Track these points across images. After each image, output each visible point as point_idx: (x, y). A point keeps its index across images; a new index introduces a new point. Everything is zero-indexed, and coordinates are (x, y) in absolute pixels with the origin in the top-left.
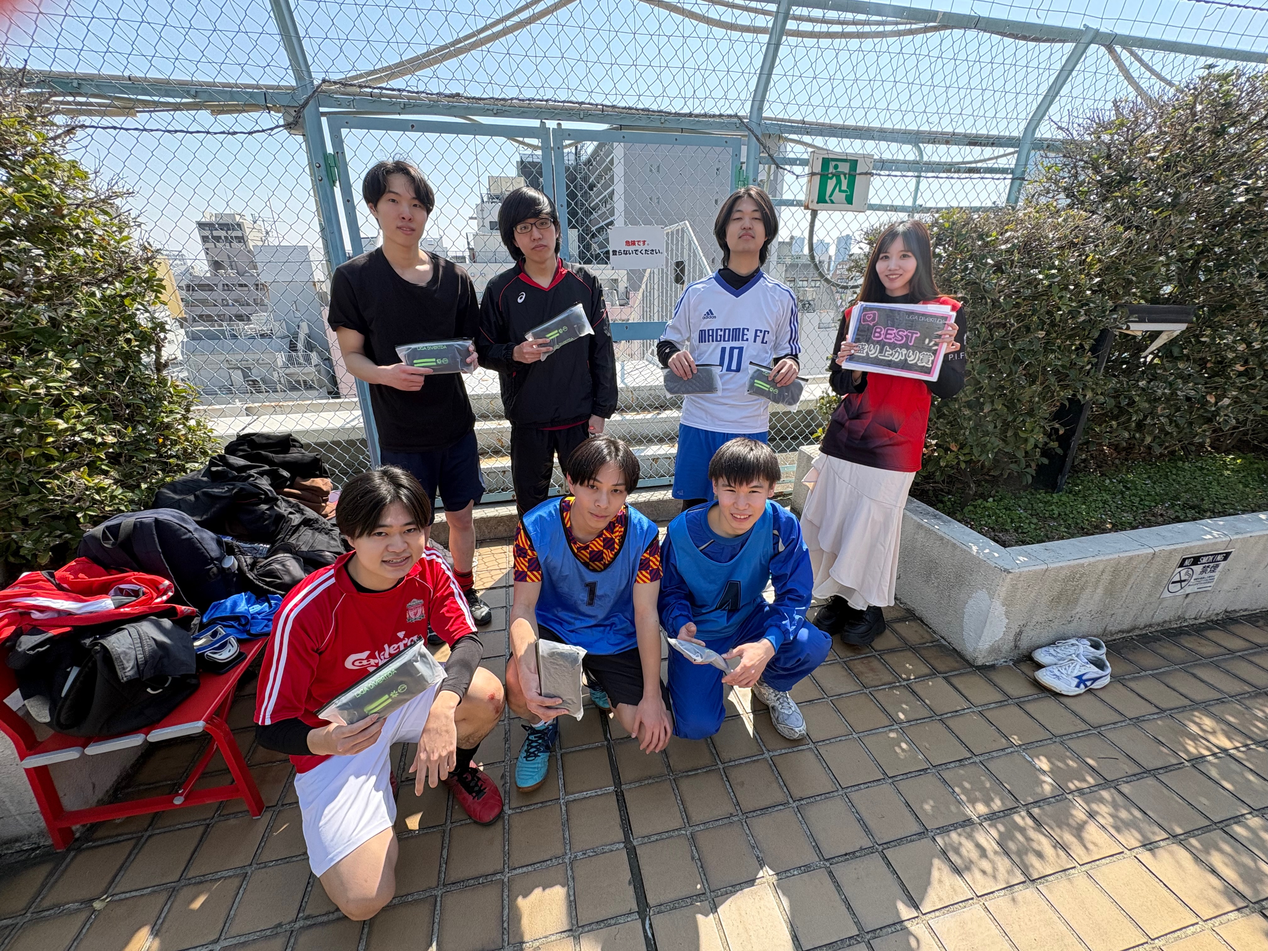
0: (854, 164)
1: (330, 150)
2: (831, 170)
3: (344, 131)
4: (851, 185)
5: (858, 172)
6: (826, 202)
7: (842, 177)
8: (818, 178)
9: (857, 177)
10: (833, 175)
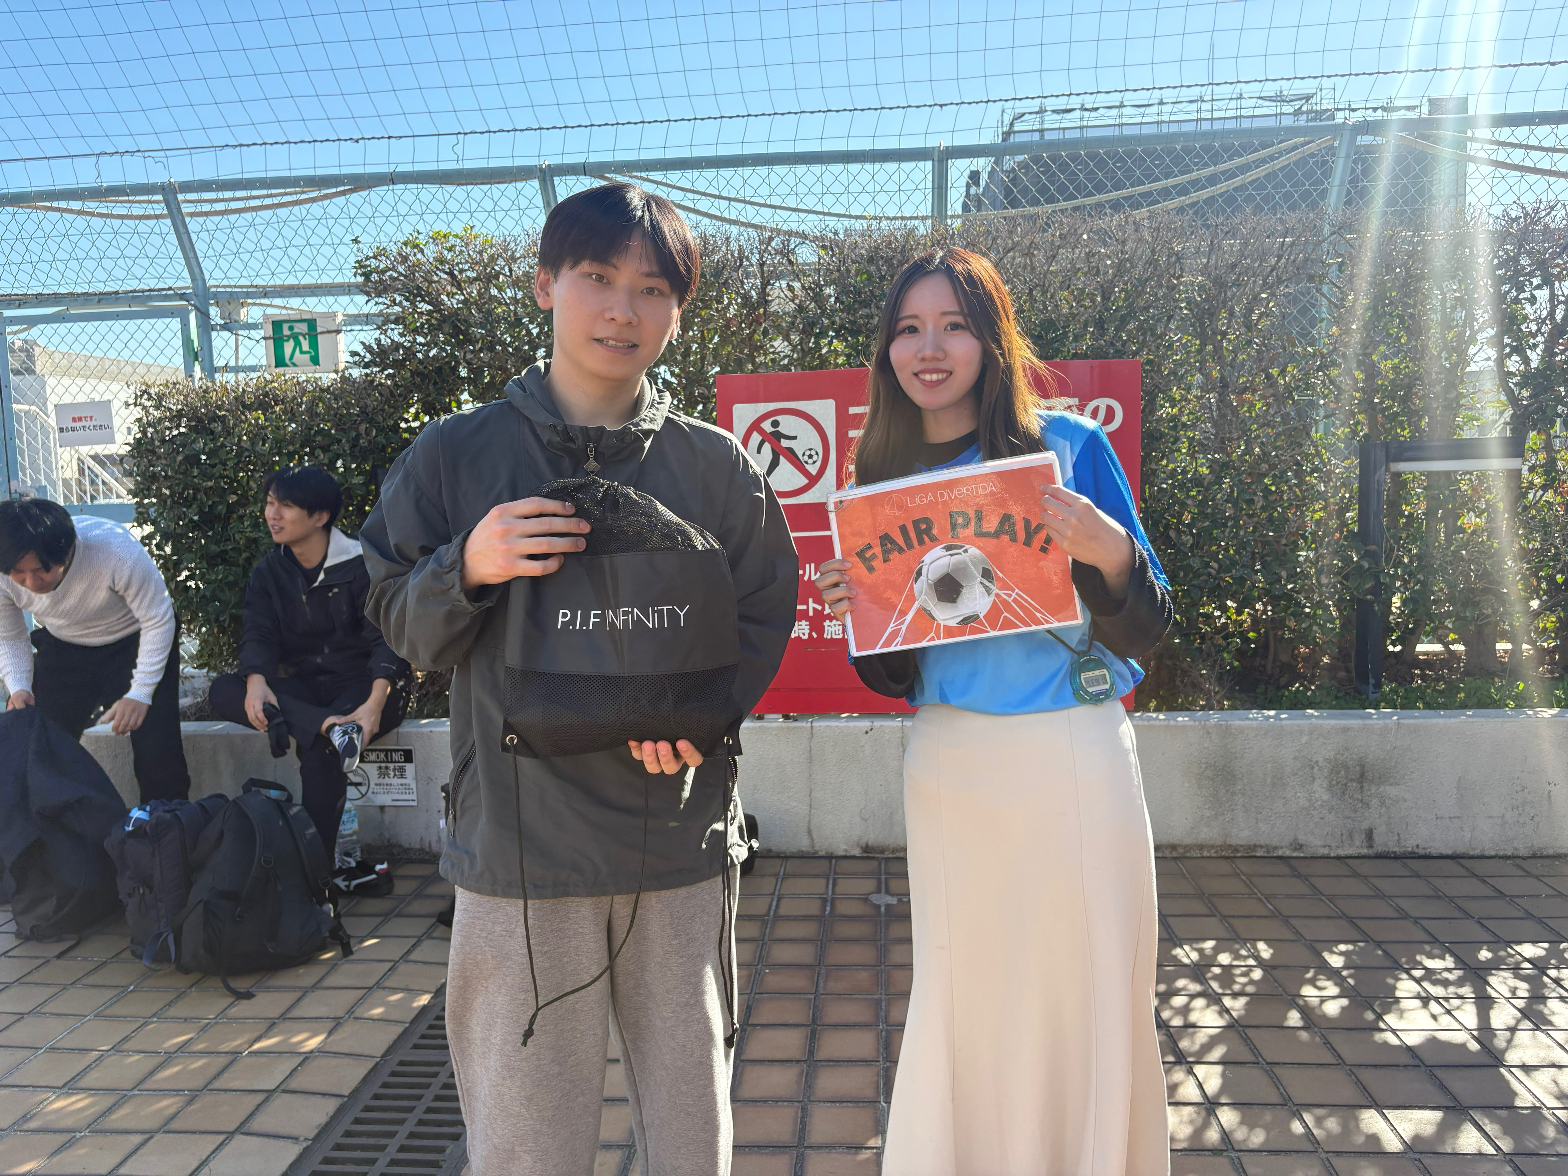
0: (312, 323)
2: (286, 332)
4: (314, 345)
5: (319, 330)
6: (287, 366)
7: (301, 338)
8: (271, 342)
9: (319, 337)
10: (289, 337)
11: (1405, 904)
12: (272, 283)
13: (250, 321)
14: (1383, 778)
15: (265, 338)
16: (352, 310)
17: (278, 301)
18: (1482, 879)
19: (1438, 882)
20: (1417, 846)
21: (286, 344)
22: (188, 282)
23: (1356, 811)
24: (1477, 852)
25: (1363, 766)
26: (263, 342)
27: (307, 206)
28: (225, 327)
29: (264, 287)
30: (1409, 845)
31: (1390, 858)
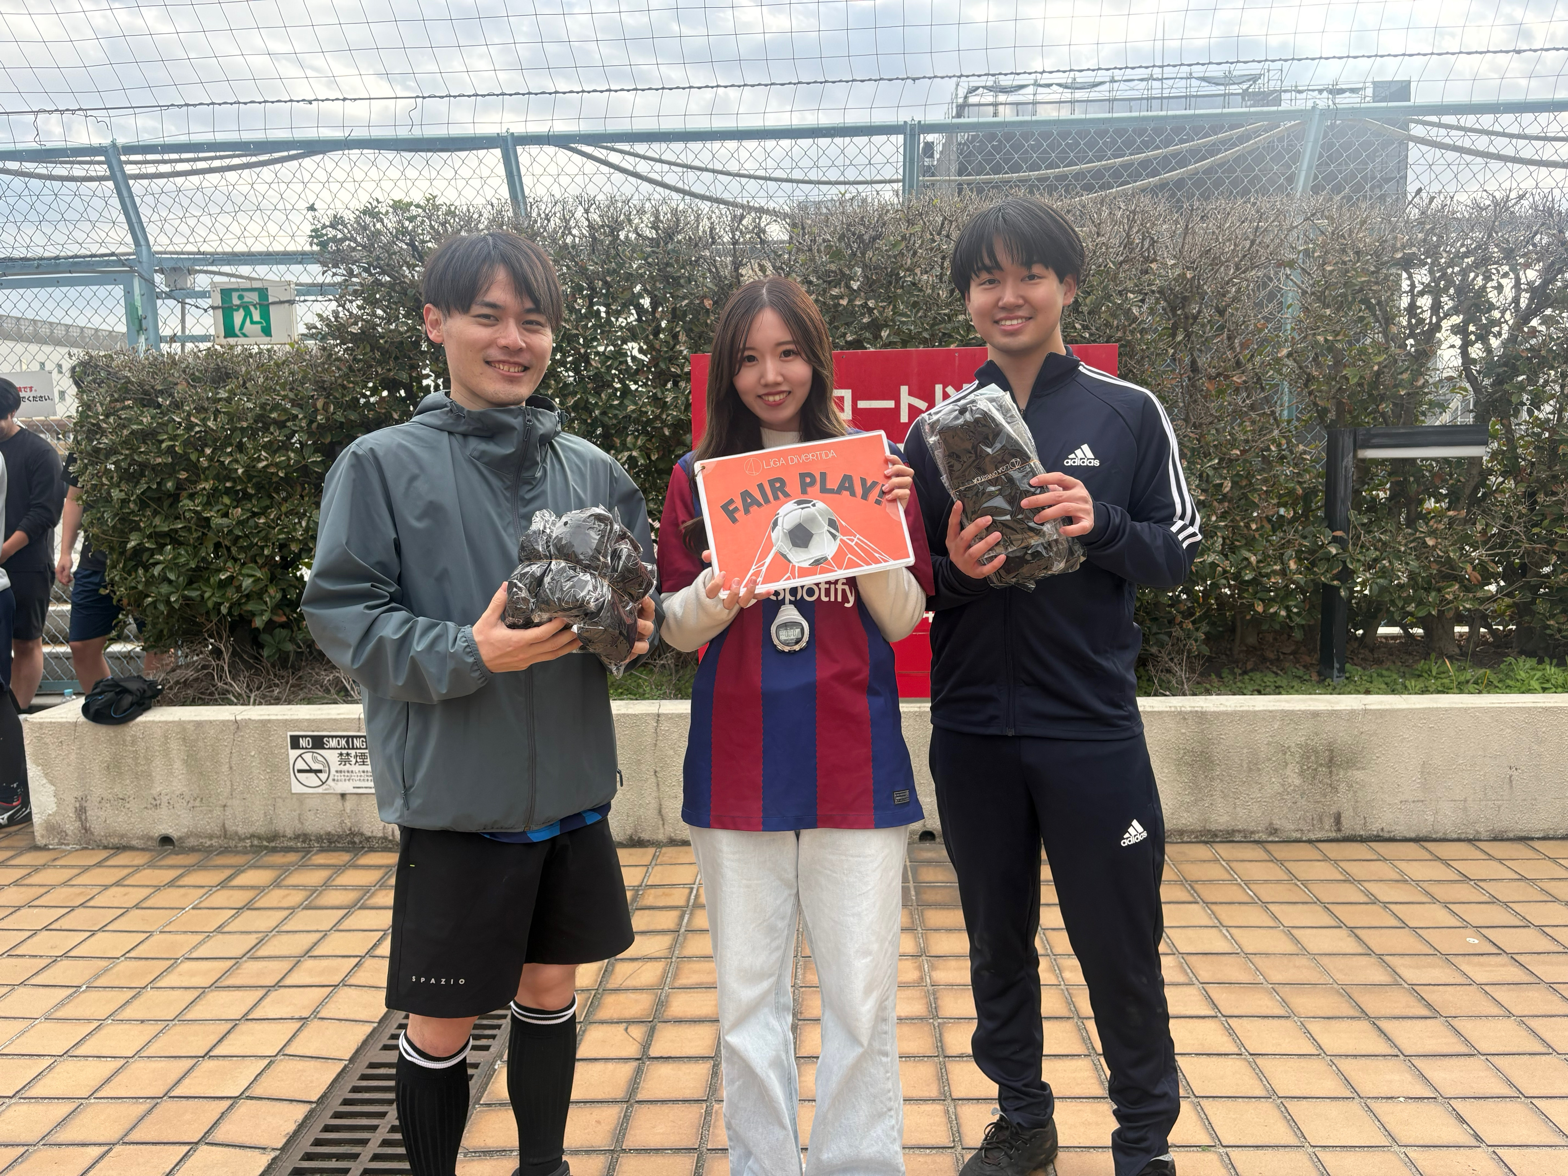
0: (263, 293)
2: (236, 302)
4: (265, 315)
5: (271, 300)
6: (237, 336)
7: (252, 308)
8: (220, 312)
9: (271, 308)
10: (238, 307)
11: (1373, 888)
12: (220, 250)
13: (197, 289)
14: (1351, 763)
15: (214, 308)
16: (306, 279)
17: (226, 269)
18: (1445, 862)
19: (1402, 865)
20: (1382, 829)
21: (235, 313)
22: (132, 248)
23: (1325, 796)
24: (1440, 835)
25: (1332, 751)
26: (211, 312)
27: (257, 170)
28: (169, 296)
29: (211, 254)
30: (1375, 828)
31: (1357, 841)
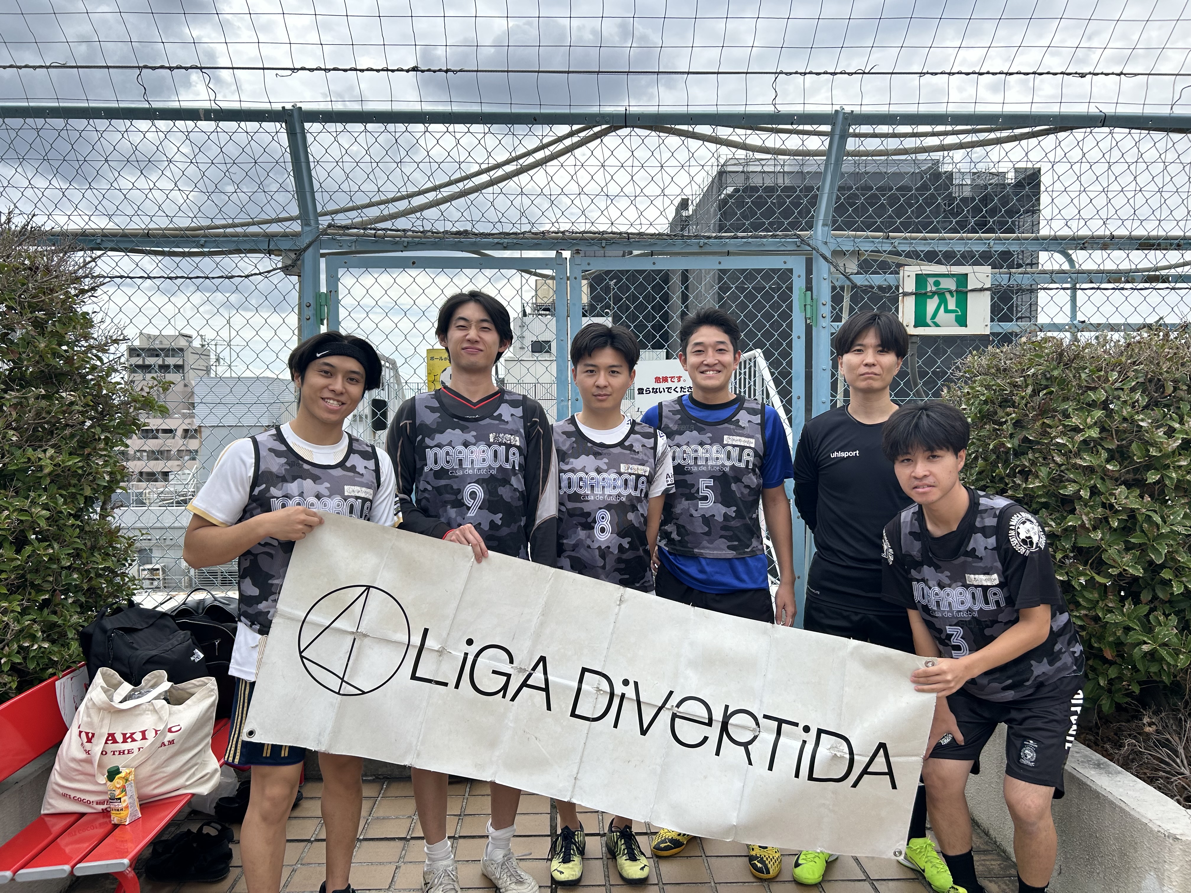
1: (323, 289)
3: (341, 271)
5: (969, 288)
8: (912, 298)
9: (970, 295)
